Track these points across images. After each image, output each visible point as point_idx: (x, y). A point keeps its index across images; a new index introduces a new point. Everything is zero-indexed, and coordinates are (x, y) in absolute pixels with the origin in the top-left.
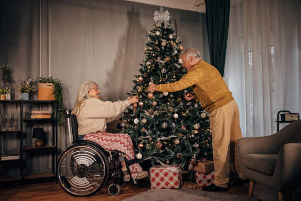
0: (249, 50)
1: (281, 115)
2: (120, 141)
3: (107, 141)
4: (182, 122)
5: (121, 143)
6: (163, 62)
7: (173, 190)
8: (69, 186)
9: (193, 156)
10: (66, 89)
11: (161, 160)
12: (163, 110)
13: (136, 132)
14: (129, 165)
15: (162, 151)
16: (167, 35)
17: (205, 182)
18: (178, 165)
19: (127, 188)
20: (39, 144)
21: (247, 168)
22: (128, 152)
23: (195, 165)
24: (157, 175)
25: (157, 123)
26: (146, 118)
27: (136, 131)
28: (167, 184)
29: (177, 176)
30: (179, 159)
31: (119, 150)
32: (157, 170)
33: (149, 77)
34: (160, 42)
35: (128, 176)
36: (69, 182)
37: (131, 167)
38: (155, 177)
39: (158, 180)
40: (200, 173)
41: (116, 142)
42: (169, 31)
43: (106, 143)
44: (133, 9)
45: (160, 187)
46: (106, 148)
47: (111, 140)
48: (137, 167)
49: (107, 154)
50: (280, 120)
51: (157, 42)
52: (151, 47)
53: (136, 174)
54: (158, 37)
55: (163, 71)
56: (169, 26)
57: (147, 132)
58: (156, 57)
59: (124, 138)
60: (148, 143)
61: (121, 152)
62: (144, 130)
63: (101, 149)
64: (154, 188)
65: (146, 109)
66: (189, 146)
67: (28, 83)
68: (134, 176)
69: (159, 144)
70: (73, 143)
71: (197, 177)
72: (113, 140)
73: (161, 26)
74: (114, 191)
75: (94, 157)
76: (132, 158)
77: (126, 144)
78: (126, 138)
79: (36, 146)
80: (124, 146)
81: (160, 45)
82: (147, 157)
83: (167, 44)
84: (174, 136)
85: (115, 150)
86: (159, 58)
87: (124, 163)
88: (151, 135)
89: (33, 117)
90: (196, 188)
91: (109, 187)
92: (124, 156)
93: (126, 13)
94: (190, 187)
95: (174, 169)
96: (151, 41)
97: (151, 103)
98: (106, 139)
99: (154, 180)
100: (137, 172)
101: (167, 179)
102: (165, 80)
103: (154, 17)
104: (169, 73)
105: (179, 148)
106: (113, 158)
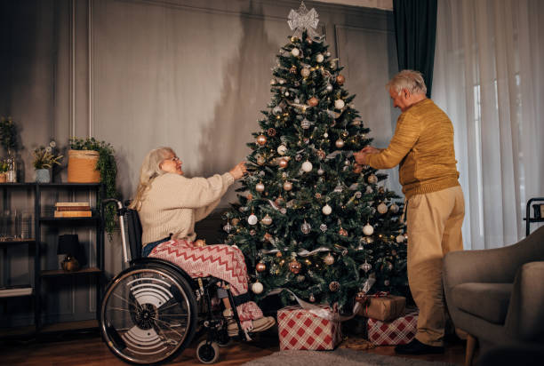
0: (475, 82)
1: (534, 206)
2: (219, 258)
3: (195, 259)
4: (339, 222)
5: (221, 263)
6: (305, 107)
7: (321, 353)
8: (122, 345)
9: (362, 287)
10: (123, 160)
11: (299, 296)
12: (304, 198)
13: (253, 243)
14: (237, 305)
15: (301, 278)
16: (314, 55)
17: (384, 336)
18: (331, 305)
19: (235, 349)
20: (69, 265)
22: (233, 280)
23: (366, 303)
24: (291, 323)
25: (290, 224)
26: (270, 215)
27: (252, 240)
28: (310, 341)
29: (329, 325)
30: (334, 292)
31: (217, 276)
32: (291, 315)
33: (278, 135)
34: (299, 70)
35: (235, 326)
36: (123, 337)
37: (240, 309)
38: (288, 329)
39: (293, 333)
40: (375, 320)
41: (213, 261)
42: (318, 48)
43: (193, 263)
44: (251, 6)
45: (298, 346)
46: (193, 272)
47: (202, 257)
48: (253, 309)
49: (192, 283)
50: (532, 216)
51: (293, 70)
52: (284, 78)
53: (250, 323)
54: (295, 59)
55: (306, 124)
56: (317, 38)
57: (272, 242)
58: (291, 98)
59: (227, 253)
60: (275, 262)
61: (221, 280)
62: (267, 237)
63: (183, 275)
64: (287, 348)
65: (271, 197)
66: (353, 269)
67: (48, 149)
68: (246, 326)
69: (294, 265)
70: (131, 263)
71: (369, 327)
72: (206, 257)
73: (301, 38)
74: (207, 354)
75: (170, 289)
76: (243, 291)
77: (230, 265)
78: (231, 253)
79: (65, 269)
80: (227, 269)
81: (299, 75)
82: (272, 289)
83: (311, 73)
84: (324, 249)
85: (210, 276)
86: (297, 101)
87: (227, 301)
88: (281, 247)
89: (58, 215)
90: (367, 349)
91: (199, 347)
92: (227, 287)
93: (239, 14)
94: (355, 347)
95: (324, 313)
96: (282, 68)
97: (280, 185)
98: (193, 256)
99: (285, 333)
100: (253, 319)
101: (309, 331)
102: (308, 142)
103: (289, 22)
104: (316, 128)
105: (333, 272)
106: (205, 292)
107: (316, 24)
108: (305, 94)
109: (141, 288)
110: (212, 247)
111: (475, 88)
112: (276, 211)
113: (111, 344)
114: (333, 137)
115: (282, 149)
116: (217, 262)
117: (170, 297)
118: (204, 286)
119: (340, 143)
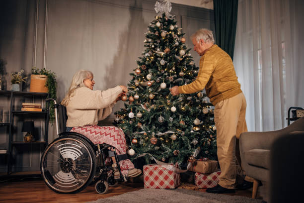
0: (259, 48)
1: (293, 111)
2: (110, 134)
3: (96, 134)
4: (180, 117)
6: (163, 53)
7: (168, 191)
8: (53, 182)
9: (193, 154)
10: (62, 83)
11: (156, 158)
12: (161, 103)
13: (131, 128)
14: (119, 161)
15: (157, 148)
16: (168, 25)
17: (205, 183)
18: (175, 163)
20: (28, 138)
21: (249, 164)
23: (195, 164)
24: (151, 173)
25: (152, 117)
27: (130, 126)
28: (162, 183)
29: (173, 174)
30: (177, 156)
31: (108, 143)
32: (151, 168)
33: (147, 69)
34: (160, 33)
35: (118, 173)
36: (53, 177)
37: (121, 163)
38: (149, 176)
39: (152, 178)
40: (199, 173)
41: (106, 135)
42: (170, 22)
43: (95, 136)
44: (135, 4)
45: (154, 186)
46: (95, 141)
47: (100, 133)
48: (129, 163)
49: (95, 147)
50: (291, 117)
51: (157, 34)
52: (151, 38)
53: (127, 171)
55: (162, 62)
56: (171, 17)
57: (142, 127)
58: (155, 49)
59: (115, 131)
60: (143, 138)
61: (111, 146)
62: (139, 124)
63: (89, 142)
64: (148, 187)
65: (142, 103)
66: (187, 143)
67: (19, 73)
68: (124, 173)
69: (153, 139)
70: (60, 135)
71: (196, 177)
72: (102, 133)
73: (162, 17)
74: (101, 188)
75: (81, 150)
76: (123, 153)
77: (116, 137)
78: (117, 131)
80: (115, 140)
81: (160, 37)
82: (141, 153)
83: (167, 35)
84: (171, 132)
85: (105, 144)
86: (158, 50)
87: (114, 158)
88: (146, 130)
89: (23, 110)
90: (194, 190)
91: (97, 184)
92: (114, 150)
93: (128, 7)
94: (188, 188)
95: (170, 167)
96: (151, 33)
97: (147, 96)
98: (95, 132)
99: (147, 178)
101: (161, 178)
102: (164, 72)
103: (155, 9)
104: (168, 64)
105: (176, 144)
106: (101, 152)
107: (170, 10)
108: (163, 46)
109: (65, 149)
110: (106, 127)
111: (259, 52)
112: (144, 110)
114: (178, 70)
115: (149, 76)
116: (109, 135)
117: (81, 154)
118: (101, 149)
119: (181, 73)
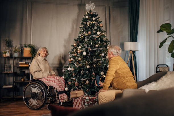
2: (54, 81)
3: (48, 80)
4: (93, 71)
5: (55, 82)
14: (58, 94)
15: (80, 87)
26: (73, 68)
31: (53, 86)
34: (86, 23)
36: (28, 101)
39: (75, 103)
41: (52, 81)
43: (47, 82)
54: (87, 19)
55: (86, 40)
56: (94, 12)
67: (17, 47)
72: (51, 80)
73: (89, 13)
77: (57, 83)
78: (58, 79)
79: (21, 81)
80: (56, 84)
83: (90, 24)
87: (56, 93)
89: (20, 66)
102: (86, 45)
107: (94, 8)
108: (87, 30)
109: (33, 88)
112: (76, 67)
113: (25, 103)
115: (80, 47)
116: (54, 82)
117: (40, 91)
118: (49, 88)
119: (97, 46)
